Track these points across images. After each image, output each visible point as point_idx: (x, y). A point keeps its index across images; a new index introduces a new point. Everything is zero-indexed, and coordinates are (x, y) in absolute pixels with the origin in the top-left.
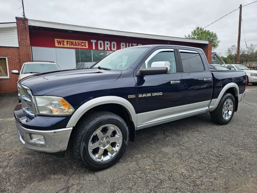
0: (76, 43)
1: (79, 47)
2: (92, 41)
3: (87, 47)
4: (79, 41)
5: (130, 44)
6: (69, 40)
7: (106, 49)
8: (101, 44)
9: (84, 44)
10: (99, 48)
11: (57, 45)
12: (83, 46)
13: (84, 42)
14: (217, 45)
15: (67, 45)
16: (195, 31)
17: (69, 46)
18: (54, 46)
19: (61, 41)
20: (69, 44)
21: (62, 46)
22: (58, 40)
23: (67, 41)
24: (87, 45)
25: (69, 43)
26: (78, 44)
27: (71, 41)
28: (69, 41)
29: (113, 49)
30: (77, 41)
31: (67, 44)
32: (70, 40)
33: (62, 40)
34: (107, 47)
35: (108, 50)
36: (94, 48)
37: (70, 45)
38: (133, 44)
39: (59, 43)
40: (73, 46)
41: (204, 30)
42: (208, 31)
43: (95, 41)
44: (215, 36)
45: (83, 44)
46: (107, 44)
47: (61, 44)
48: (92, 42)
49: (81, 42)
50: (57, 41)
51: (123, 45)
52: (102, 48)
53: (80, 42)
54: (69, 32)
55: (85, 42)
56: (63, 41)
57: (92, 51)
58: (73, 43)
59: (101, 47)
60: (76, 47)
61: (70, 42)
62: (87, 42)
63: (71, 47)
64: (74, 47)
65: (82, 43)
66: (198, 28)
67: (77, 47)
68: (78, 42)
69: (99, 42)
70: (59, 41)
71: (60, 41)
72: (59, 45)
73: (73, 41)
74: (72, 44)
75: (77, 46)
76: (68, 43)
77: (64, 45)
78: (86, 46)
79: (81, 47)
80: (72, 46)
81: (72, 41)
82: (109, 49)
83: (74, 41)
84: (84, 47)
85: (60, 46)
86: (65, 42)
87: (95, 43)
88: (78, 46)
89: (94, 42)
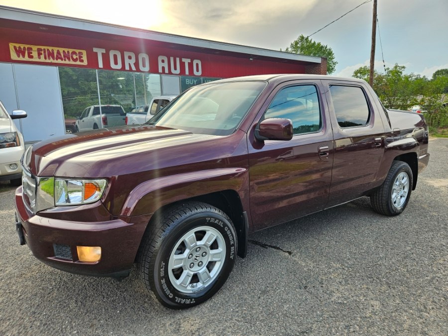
0: (58, 52)
1: (67, 62)
2: (95, 50)
3: (85, 63)
4: (66, 50)
5: (178, 60)
6: (43, 47)
7: (127, 68)
8: (115, 57)
9: (78, 57)
10: (113, 65)
11: (14, 56)
12: (75, 60)
13: (77, 53)
14: (332, 69)
15: (40, 58)
16: (297, 43)
17: (42, 60)
18: (8, 60)
19: (24, 48)
20: (42, 56)
21: (26, 58)
22: (17, 45)
23: (38, 49)
24: (85, 58)
25: (43, 52)
26: (64, 56)
27: (48, 50)
28: (44, 49)
29: (141, 68)
30: (61, 50)
31: (39, 54)
32: (46, 48)
33: (27, 46)
34: (129, 64)
35: (131, 70)
36: (101, 65)
37: (45, 58)
38: (184, 60)
39: (19, 52)
40: (54, 59)
41: (313, 42)
42: (319, 44)
43: (104, 51)
44: (330, 53)
45: (75, 57)
46: (130, 58)
47: (24, 56)
48: (96, 54)
49: (70, 52)
50: (15, 47)
51: (163, 61)
52: (119, 66)
53: (68, 52)
54: (41, 28)
55: (79, 53)
56: (31, 49)
57: (97, 70)
58: (53, 53)
59: (116, 63)
60: (59, 61)
61: (45, 52)
62: (84, 52)
63: (47, 61)
64: (55, 61)
65: (74, 53)
66: (302, 38)
67: (63, 62)
68: (64, 51)
69: (112, 53)
70: (20, 47)
71: (22, 47)
72: (19, 56)
73: (53, 50)
74: (51, 54)
75: (62, 60)
76: (41, 54)
77: (31, 57)
78: (82, 61)
79: (72, 62)
80: (51, 60)
81: (50, 48)
82: (134, 68)
83: (56, 49)
84: (78, 63)
85: (21, 58)
86: (35, 51)
87: (103, 54)
88: (65, 60)
89: (100, 52)
